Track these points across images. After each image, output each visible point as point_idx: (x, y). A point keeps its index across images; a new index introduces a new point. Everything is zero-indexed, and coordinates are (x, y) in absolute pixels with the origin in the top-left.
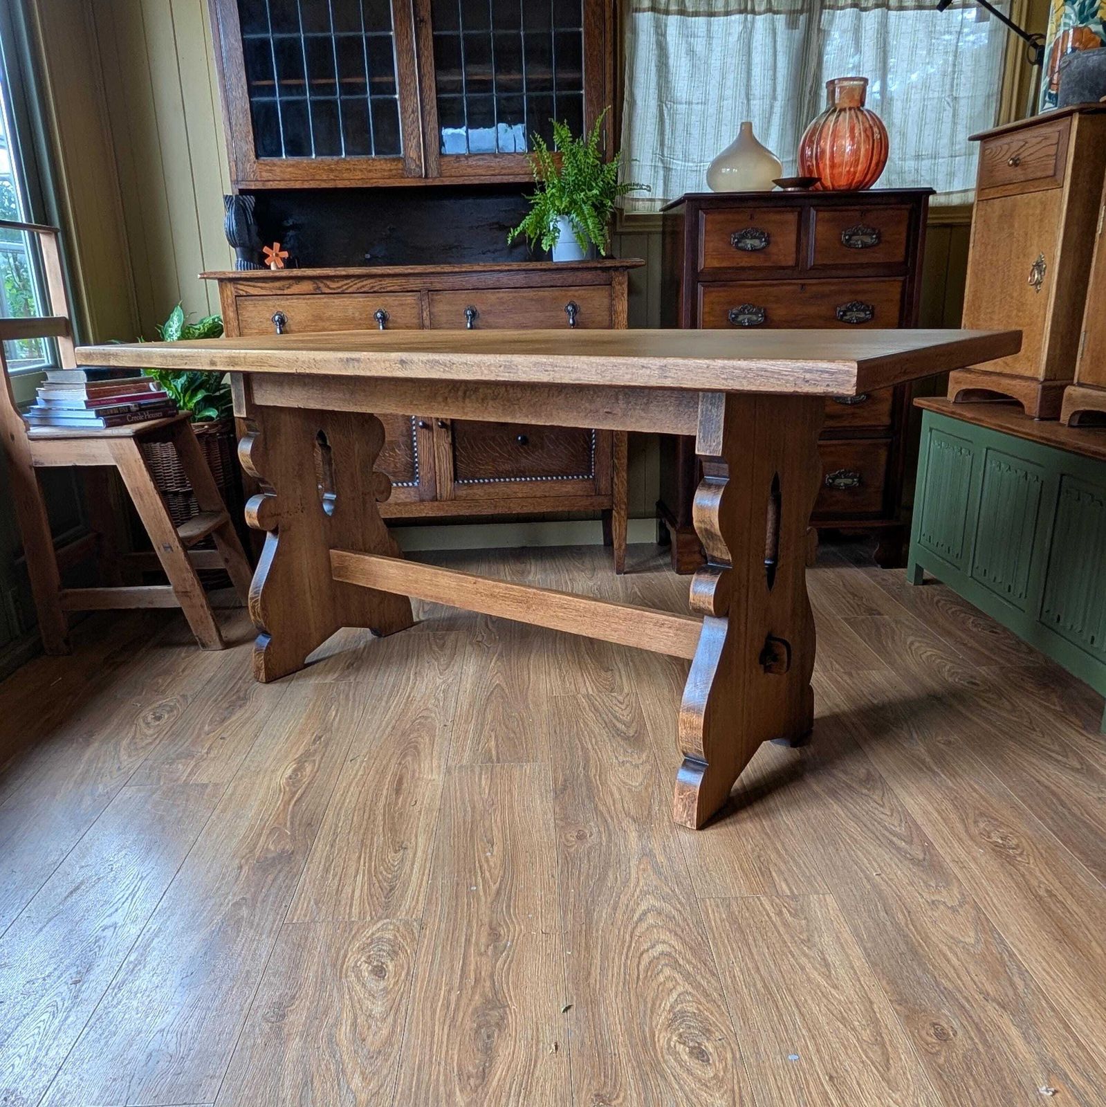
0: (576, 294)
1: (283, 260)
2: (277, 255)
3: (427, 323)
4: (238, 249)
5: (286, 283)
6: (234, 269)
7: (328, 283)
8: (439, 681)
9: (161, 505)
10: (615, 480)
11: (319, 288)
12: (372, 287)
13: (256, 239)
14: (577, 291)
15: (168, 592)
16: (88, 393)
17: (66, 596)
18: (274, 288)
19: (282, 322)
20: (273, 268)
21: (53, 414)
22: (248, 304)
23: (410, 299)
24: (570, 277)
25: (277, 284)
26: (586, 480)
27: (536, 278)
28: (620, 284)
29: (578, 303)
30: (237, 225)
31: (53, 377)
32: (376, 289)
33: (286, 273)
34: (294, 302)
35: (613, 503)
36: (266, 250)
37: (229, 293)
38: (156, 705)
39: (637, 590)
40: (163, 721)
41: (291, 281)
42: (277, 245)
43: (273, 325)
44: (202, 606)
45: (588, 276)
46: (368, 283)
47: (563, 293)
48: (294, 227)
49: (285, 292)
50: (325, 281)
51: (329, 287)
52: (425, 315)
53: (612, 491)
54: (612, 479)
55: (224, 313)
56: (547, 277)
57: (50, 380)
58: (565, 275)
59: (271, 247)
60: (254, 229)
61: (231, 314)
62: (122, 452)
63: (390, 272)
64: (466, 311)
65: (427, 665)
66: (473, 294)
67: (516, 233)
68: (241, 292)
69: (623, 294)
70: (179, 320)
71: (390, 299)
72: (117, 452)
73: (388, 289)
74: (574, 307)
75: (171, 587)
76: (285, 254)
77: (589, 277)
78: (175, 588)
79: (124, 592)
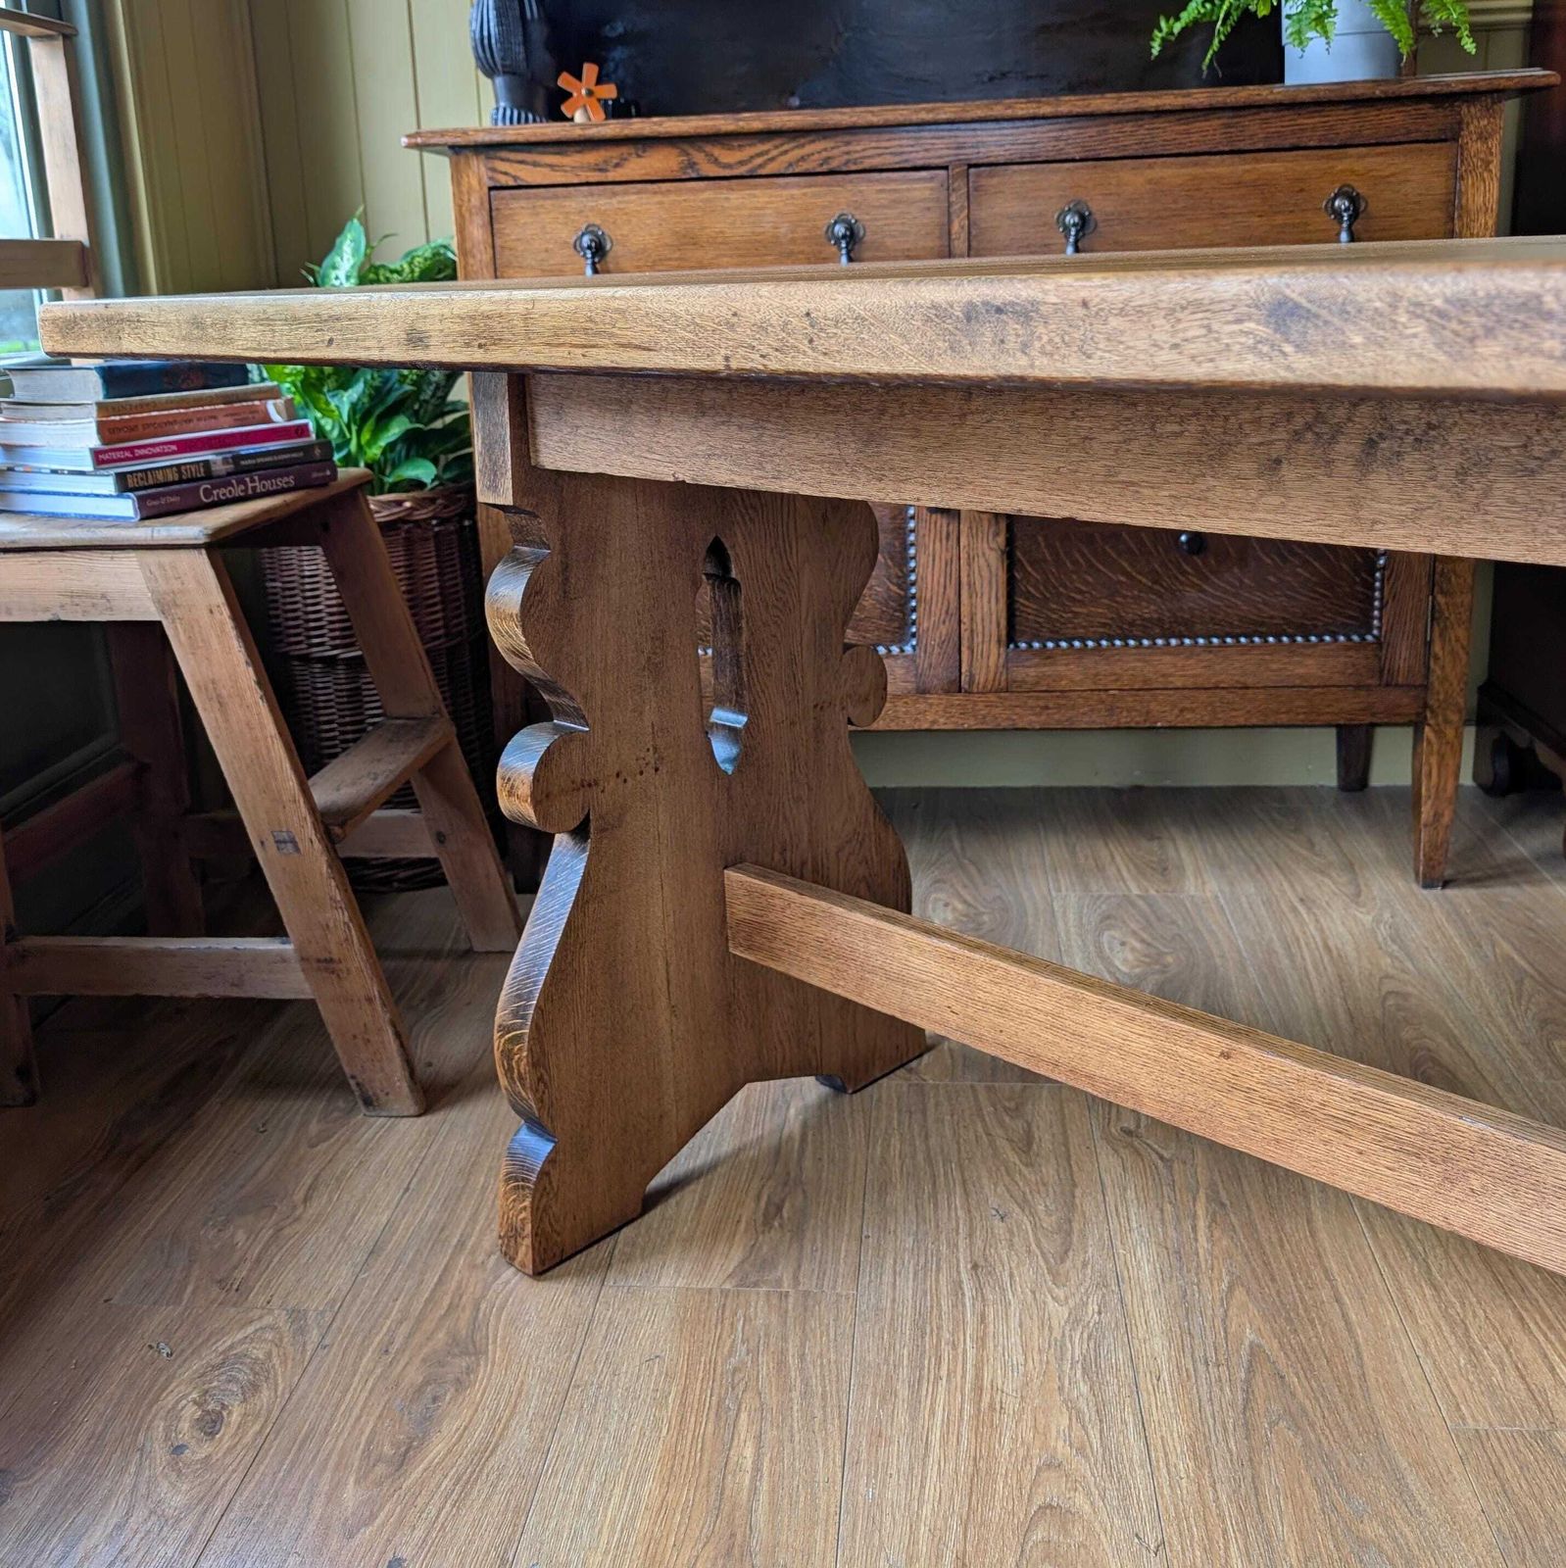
0: (1359, 166)
1: (604, 103)
2: (590, 93)
3: (960, 244)
4: (499, 80)
5: (613, 153)
6: (487, 123)
7: (717, 151)
8: (1059, 1313)
9: (271, 728)
10: (1437, 648)
11: (692, 165)
12: (827, 160)
13: (542, 57)
14: (1361, 157)
15: (283, 959)
16: (103, 429)
17: (24, 956)
18: (582, 168)
19: (599, 250)
20: (579, 117)
21: (17, 482)
22: (517, 206)
23: (921, 189)
24: (1344, 123)
25: (592, 157)
26: (1357, 647)
27: (1254, 129)
28: (1483, 137)
29: (1361, 189)
30: (500, 24)
31: (25, 388)
32: (834, 164)
33: (615, 128)
34: (633, 201)
35: (1426, 706)
36: (565, 81)
37: (474, 182)
38: (210, 1356)
39: (1506, 947)
40: (226, 1436)
41: (624, 150)
42: (590, 70)
43: (578, 258)
44: (370, 1000)
45: (1395, 119)
46: (815, 151)
47: (1324, 165)
48: (622, 40)
49: (611, 176)
50: (708, 148)
51: (716, 161)
52: (956, 227)
53: (1427, 677)
54: (1428, 645)
55: (461, 230)
56: (1281, 126)
57: (20, 395)
58: (1334, 116)
59: (578, 76)
60: (538, 33)
61: (477, 232)
62: (176, 585)
63: (875, 120)
64: (1063, 214)
65: (1000, 1228)
66: (1083, 173)
67: (1177, 27)
68: (504, 180)
69: (1488, 163)
70: (355, 251)
71: (870, 189)
72: (163, 586)
73: (867, 164)
74: (1354, 199)
75: (289, 947)
76: (609, 91)
77: (1398, 118)
78: (299, 949)
79: (172, 954)
